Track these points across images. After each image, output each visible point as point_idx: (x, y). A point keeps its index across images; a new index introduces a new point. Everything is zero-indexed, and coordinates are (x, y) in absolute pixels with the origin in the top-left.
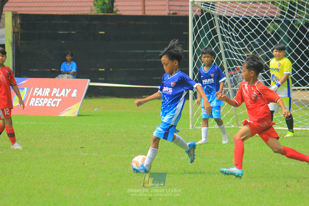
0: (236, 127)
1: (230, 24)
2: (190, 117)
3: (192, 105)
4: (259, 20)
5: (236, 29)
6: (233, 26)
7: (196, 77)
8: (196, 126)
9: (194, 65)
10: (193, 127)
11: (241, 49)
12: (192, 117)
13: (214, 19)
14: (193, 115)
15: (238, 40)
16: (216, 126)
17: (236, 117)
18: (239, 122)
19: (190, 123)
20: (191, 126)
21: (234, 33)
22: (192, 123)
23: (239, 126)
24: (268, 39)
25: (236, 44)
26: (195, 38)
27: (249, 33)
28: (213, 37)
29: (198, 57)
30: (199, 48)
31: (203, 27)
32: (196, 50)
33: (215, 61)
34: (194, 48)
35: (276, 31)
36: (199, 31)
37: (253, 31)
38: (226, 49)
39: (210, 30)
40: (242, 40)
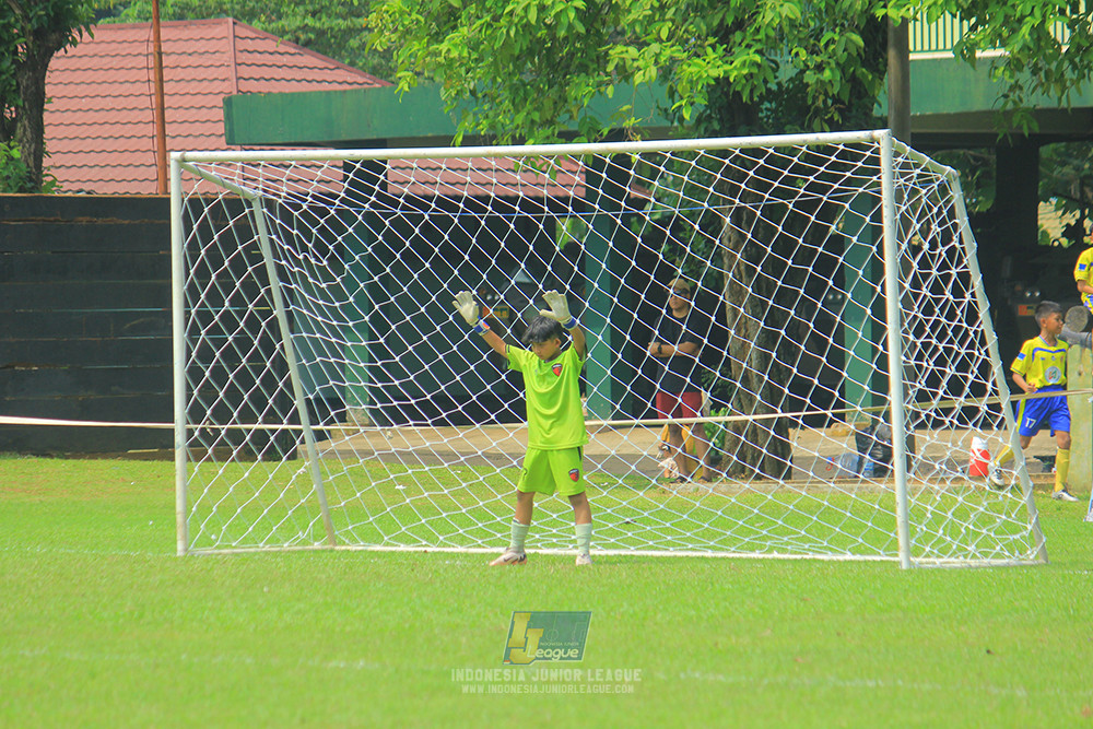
0: (326, 547)
1: (301, 227)
2: (179, 518)
3: (185, 480)
4: (386, 216)
5: (318, 244)
6: (309, 235)
7: (195, 392)
8: (195, 546)
9: (189, 355)
10: (186, 550)
11: (337, 304)
12: (185, 518)
13: (252, 213)
14: (187, 512)
15: (327, 278)
16: (261, 545)
17: (328, 516)
18: (336, 533)
19: (179, 537)
20: (180, 546)
21: (315, 256)
22: (185, 538)
23: (336, 544)
24: (416, 276)
25: (321, 291)
26: (192, 271)
27: (357, 258)
28: (250, 269)
29: (203, 332)
30: (203, 305)
31: (216, 237)
32: (193, 311)
33: (256, 343)
34: (186, 305)
35: (437, 250)
36: (203, 252)
37: (370, 249)
38: (291, 307)
39: (240, 248)
40: (338, 280)
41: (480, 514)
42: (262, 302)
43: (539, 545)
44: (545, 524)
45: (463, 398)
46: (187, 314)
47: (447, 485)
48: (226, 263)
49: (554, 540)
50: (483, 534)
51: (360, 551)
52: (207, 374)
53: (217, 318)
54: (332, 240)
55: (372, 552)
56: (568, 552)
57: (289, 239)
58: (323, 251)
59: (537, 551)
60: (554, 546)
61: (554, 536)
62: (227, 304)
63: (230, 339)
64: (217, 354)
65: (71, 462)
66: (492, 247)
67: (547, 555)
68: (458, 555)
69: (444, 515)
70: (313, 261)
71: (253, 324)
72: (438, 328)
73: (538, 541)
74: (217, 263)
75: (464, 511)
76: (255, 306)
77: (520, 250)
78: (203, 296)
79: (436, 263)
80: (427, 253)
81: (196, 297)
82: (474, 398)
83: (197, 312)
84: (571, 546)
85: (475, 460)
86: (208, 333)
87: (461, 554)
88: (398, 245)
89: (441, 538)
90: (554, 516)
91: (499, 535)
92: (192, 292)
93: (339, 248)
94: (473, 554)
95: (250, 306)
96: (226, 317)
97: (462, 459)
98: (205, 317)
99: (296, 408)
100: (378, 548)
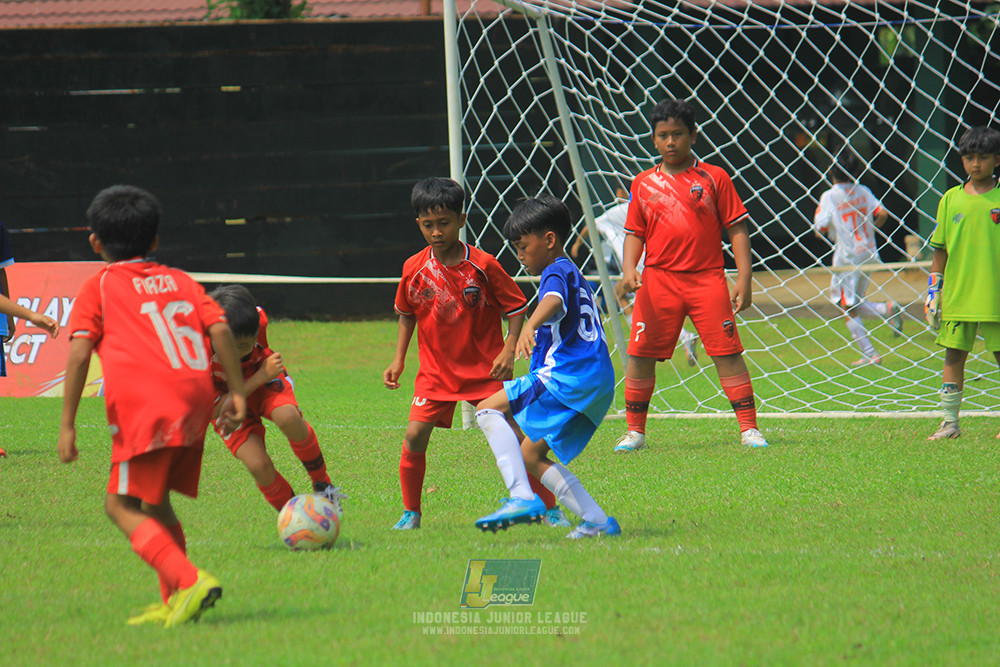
1: (594, 49)
4: (692, 31)
5: (614, 69)
6: (602, 57)
7: (478, 241)
11: (636, 137)
13: (536, 34)
15: (624, 106)
20: (465, 418)
21: (610, 82)
24: (726, 100)
25: (618, 122)
26: (470, 103)
27: (659, 81)
28: (536, 98)
29: (484, 172)
30: (484, 140)
31: (496, 63)
32: (473, 148)
33: (545, 182)
34: (465, 141)
35: (750, 68)
36: (482, 80)
37: (673, 70)
38: (585, 140)
39: (524, 74)
40: (637, 108)
41: (808, 374)
42: (551, 136)
43: (877, 407)
44: (881, 383)
45: (783, 239)
46: (466, 153)
47: (768, 342)
48: (509, 93)
49: (895, 402)
50: (810, 396)
51: (668, 419)
52: (489, 219)
53: (499, 155)
54: (629, 61)
55: (680, 420)
56: (911, 415)
57: (580, 62)
58: (619, 74)
59: (873, 414)
60: (893, 408)
61: (895, 397)
62: (511, 139)
63: (515, 179)
64: (501, 197)
65: (332, 326)
66: (814, 62)
67: (888, 419)
68: (780, 421)
69: (766, 375)
70: (608, 87)
71: (541, 162)
72: (753, 161)
73: (874, 403)
74: (499, 92)
75: (789, 370)
76: (542, 141)
77: (848, 65)
78: (483, 130)
79: (750, 84)
80: (738, 71)
81: (475, 133)
82: (797, 240)
83: (477, 151)
84: (914, 408)
85: (800, 313)
86: (488, 173)
87: (785, 420)
88: (706, 64)
89: (763, 401)
90: (894, 374)
91: (830, 397)
92: (471, 128)
93: (637, 71)
94: (798, 420)
95: (538, 142)
96: (510, 155)
97: (785, 311)
98: (486, 155)
99: (592, 257)
100: (690, 415)
